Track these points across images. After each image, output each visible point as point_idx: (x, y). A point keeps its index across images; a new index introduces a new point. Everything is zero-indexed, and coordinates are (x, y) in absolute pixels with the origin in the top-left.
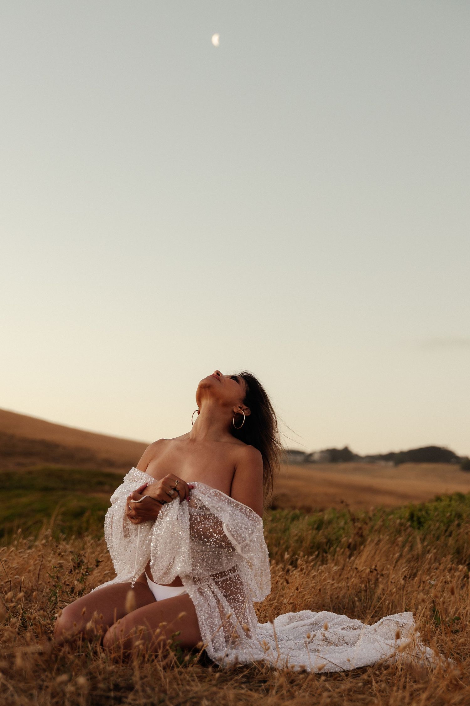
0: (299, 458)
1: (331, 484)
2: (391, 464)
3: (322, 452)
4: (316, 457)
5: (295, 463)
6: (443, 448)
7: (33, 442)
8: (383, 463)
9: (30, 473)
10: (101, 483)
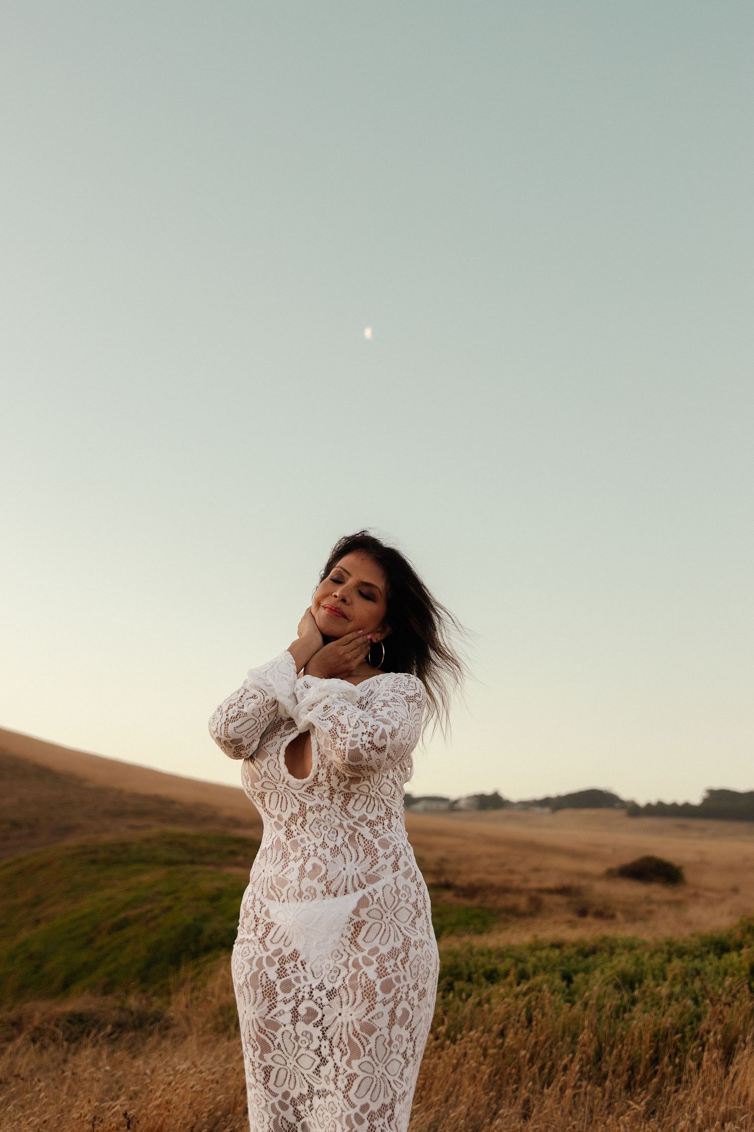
0: (443, 806)
1: (494, 841)
2: (547, 810)
3: (469, 798)
4: (462, 804)
5: (438, 812)
6: (606, 791)
7: (146, 798)
8: (538, 810)
9: (148, 840)
10: (233, 853)
